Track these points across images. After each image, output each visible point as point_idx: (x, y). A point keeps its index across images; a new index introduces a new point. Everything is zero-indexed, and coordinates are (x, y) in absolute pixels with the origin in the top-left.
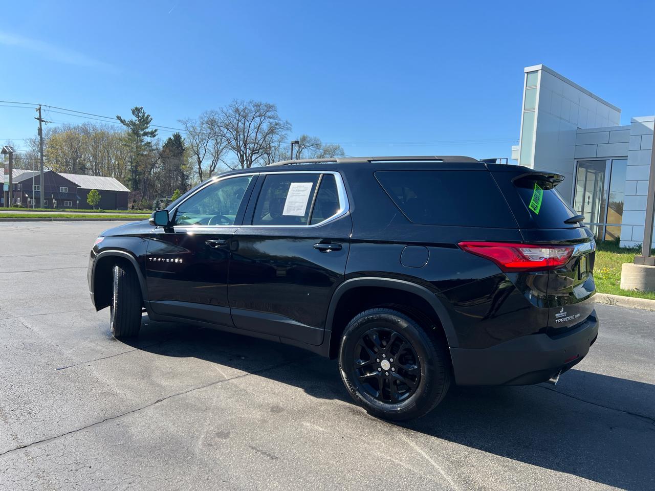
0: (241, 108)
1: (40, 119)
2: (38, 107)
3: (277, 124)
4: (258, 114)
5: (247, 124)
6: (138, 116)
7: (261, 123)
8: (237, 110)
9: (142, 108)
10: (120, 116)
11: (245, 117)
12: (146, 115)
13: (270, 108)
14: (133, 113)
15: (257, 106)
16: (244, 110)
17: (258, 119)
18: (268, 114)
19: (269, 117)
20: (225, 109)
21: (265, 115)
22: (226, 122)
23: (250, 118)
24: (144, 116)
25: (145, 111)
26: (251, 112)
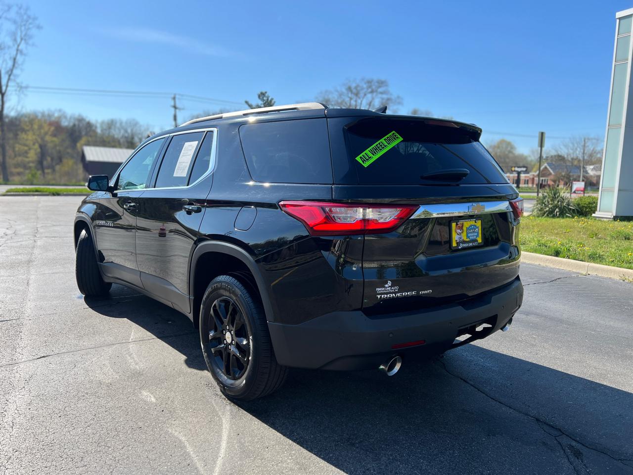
0: (353, 85)
1: (175, 107)
2: (173, 96)
3: (388, 99)
4: (370, 90)
5: (359, 101)
6: (263, 100)
7: (373, 99)
8: (349, 89)
9: (266, 93)
10: (248, 100)
11: (357, 94)
12: (270, 99)
13: (381, 83)
14: (259, 97)
15: (369, 82)
16: (356, 88)
17: (369, 96)
18: (380, 90)
19: (381, 93)
20: (339, 88)
21: (376, 91)
22: (340, 101)
23: (362, 94)
24: (268, 100)
25: (269, 95)
26: (363, 89)
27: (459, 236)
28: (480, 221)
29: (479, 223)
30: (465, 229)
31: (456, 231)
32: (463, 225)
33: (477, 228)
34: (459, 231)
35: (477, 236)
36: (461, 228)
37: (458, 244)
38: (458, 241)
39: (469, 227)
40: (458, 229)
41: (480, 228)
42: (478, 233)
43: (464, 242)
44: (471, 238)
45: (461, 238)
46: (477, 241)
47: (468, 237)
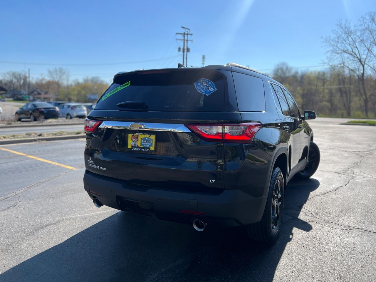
27: (135, 143)
28: (154, 136)
29: (153, 137)
30: (139, 139)
31: (132, 139)
32: (138, 136)
33: (151, 140)
34: (134, 140)
35: (151, 145)
36: (137, 138)
37: (133, 147)
38: (133, 146)
39: (143, 138)
40: (133, 138)
41: (154, 140)
42: (152, 144)
43: (138, 147)
44: (144, 146)
45: (136, 144)
46: (149, 148)
47: (141, 144)
